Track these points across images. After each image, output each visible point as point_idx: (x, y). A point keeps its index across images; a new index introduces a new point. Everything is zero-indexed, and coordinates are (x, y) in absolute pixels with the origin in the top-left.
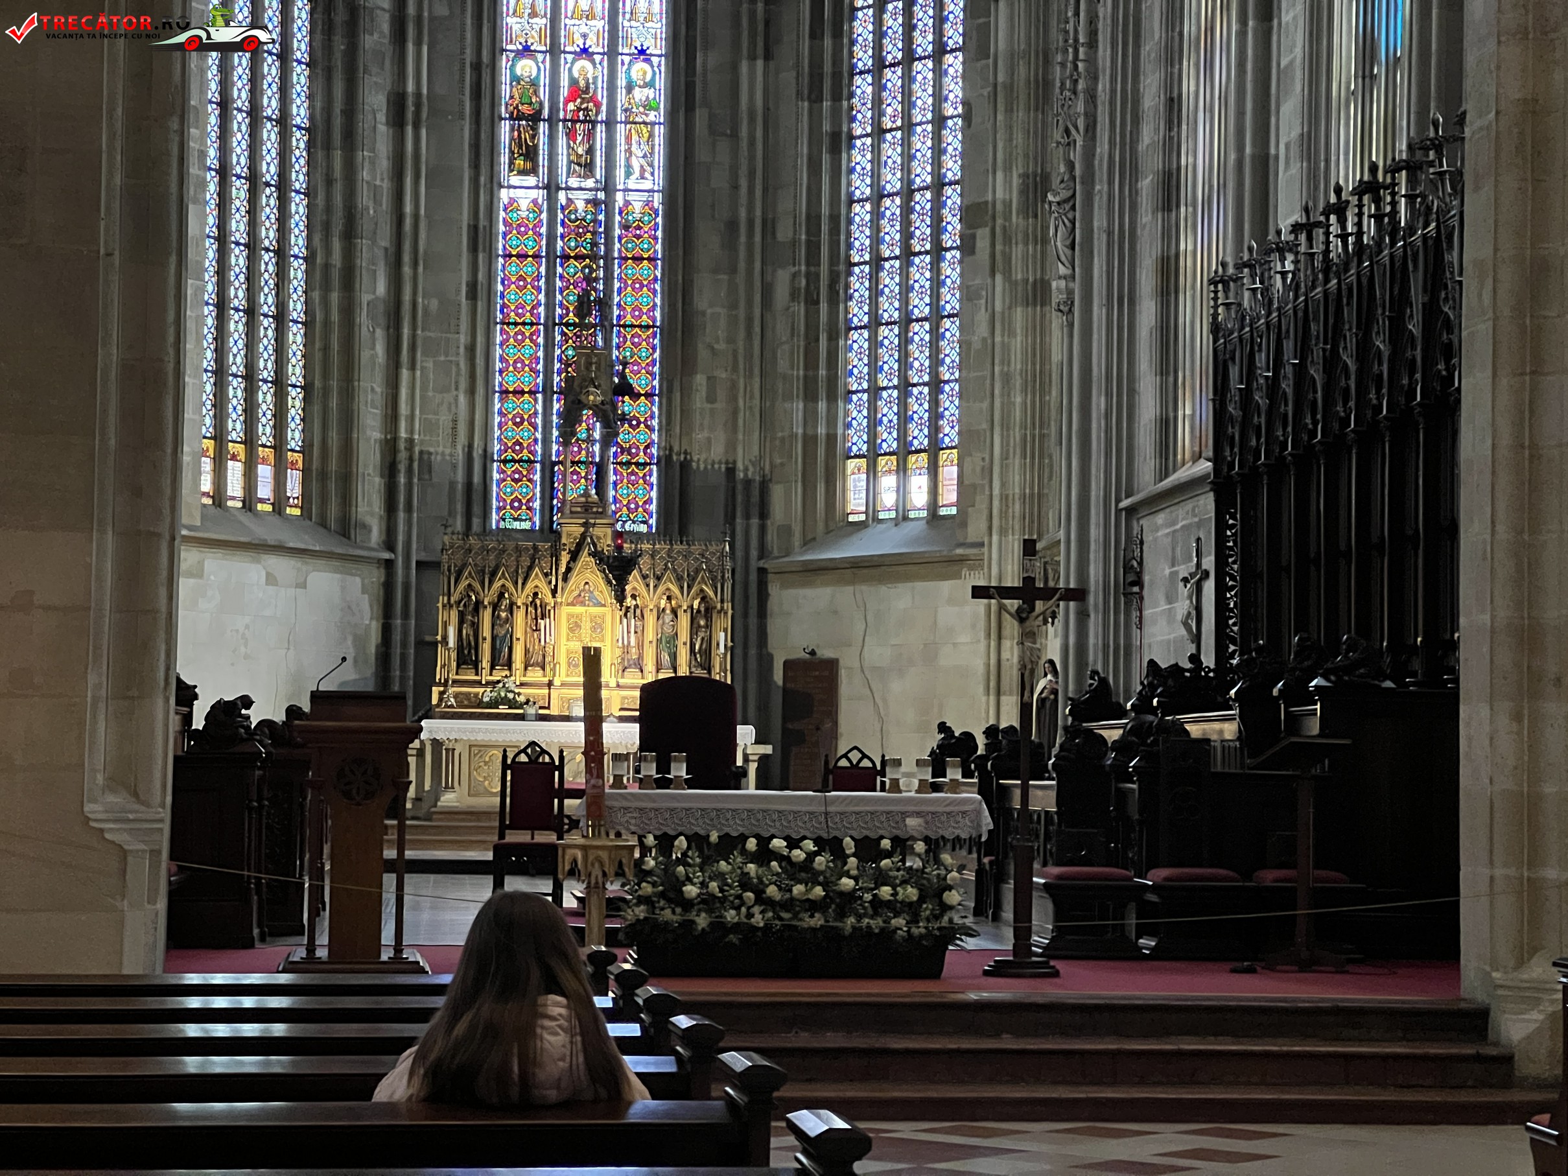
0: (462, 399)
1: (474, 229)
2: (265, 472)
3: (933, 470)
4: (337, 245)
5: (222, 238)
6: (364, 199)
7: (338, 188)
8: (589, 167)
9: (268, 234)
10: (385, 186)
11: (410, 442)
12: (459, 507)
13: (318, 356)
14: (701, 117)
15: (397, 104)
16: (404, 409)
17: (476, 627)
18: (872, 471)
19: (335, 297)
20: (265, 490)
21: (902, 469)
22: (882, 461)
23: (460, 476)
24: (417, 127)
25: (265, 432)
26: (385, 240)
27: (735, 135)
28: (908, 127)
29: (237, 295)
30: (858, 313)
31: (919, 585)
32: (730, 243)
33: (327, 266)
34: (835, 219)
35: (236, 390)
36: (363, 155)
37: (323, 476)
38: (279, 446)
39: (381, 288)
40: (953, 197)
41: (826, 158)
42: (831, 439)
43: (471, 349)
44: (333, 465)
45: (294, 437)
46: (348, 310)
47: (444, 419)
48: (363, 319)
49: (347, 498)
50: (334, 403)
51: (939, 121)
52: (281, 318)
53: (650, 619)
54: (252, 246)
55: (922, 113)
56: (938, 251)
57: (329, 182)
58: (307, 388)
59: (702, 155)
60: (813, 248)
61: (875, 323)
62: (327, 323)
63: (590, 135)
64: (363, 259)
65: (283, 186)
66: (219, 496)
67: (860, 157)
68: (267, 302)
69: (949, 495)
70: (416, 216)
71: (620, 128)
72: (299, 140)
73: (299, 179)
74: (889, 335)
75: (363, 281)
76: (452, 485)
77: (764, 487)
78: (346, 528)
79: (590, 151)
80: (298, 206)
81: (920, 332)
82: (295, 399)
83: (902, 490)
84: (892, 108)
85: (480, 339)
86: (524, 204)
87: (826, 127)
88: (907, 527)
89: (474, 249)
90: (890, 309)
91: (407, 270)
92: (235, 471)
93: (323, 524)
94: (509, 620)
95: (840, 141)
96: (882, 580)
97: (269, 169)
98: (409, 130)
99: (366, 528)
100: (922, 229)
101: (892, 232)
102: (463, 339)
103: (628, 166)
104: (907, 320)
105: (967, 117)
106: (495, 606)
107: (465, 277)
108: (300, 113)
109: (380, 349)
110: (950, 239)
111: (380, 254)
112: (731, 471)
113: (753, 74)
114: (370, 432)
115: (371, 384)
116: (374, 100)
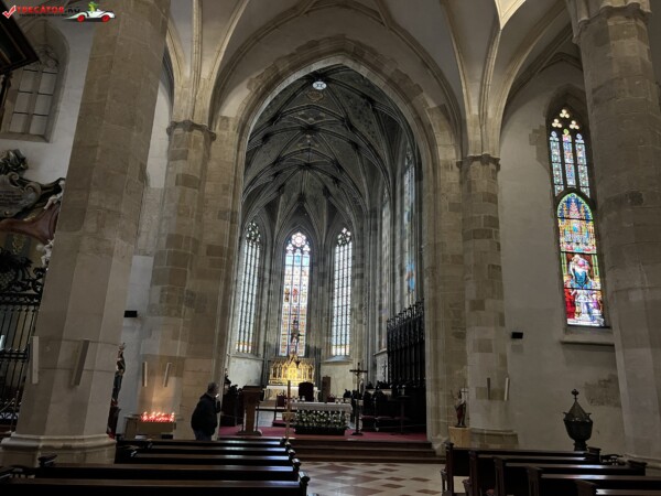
1: (279, 310)
2: (246, 346)
3: (345, 348)
4: (259, 312)
5: (242, 311)
6: (263, 305)
7: (259, 304)
8: (296, 301)
9: (249, 311)
10: (267, 304)
11: (268, 342)
12: (275, 352)
13: (255, 329)
14: (313, 294)
15: (269, 292)
17: (276, 371)
18: (336, 348)
19: (258, 320)
20: (246, 349)
21: (341, 348)
22: (338, 346)
23: (275, 347)
25: (246, 340)
26: (266, 312)
27: (318, 297)
28: (343, 297)
29: (244, 320)
30: (335, 324)
31: (342, 366)
32: (316, 313)
33: (257, 315)
34: (332, 310)
35: (242, 333)
36: (263, 299)
37: (255, 347)
38: (248, 342)
39: (265, 319)
40: (349, 307)
41: (331, 301)
42: (330, 343)
44: (256, 345)
45: (251, 341)
46: (260, 322)
48: (262, 323)
49: (258, 350)
50: (257, 335)
51: (347, 296)
52: (250, 322)
53: (302, 370)
54: (246, 312)
55: (345, 295)
56: (347, 315)
58: (253, 334)
59: (313, 300)
60: (328, 314)
61: (337, 325)
62: (257, 324)
63: (297, 297)
64: (262, 314)
65: (251, 304)
66: (239, 350)
67: (335, 301)
68: (248, 320)
69: (348, 352)
70: (271, 308)
71: (301, 296)
72: (254, 297)
73: (254, 302)
74: (339, 327)
75: (262, 317)
77: (320, 350)
78: (258, 355)
79: (297, 299)
80: (253, 306)
81: (344, 327)
82: (251, 335)
83: (341, 351)
84: (340, 294)
85: (279, 326)
86: (287, 307)
87: (331, 296)
88: (341, 357)
89: (279, 313)
90: (339, 323)
91: (269, 316)
92: (241, 346)
93: (254, 354)
94: (281, 370)
95: (333, 298)
96: (337, 365)
97: (250, 301)
98: (270, 296)
100: (344, 311)
101: (340, 312)
102: (277, 326)
103: (302, 301)
104: (342, 325)
105: (351, 295)
106: (279, 368)
107: (277, 317)
108: (255, 293)
109: (264, 328)
110: (348, 313)
111: (265, 314)
113: (320, 289)
114: (262, 340)
115: (262, 333)
116: (266, 291)
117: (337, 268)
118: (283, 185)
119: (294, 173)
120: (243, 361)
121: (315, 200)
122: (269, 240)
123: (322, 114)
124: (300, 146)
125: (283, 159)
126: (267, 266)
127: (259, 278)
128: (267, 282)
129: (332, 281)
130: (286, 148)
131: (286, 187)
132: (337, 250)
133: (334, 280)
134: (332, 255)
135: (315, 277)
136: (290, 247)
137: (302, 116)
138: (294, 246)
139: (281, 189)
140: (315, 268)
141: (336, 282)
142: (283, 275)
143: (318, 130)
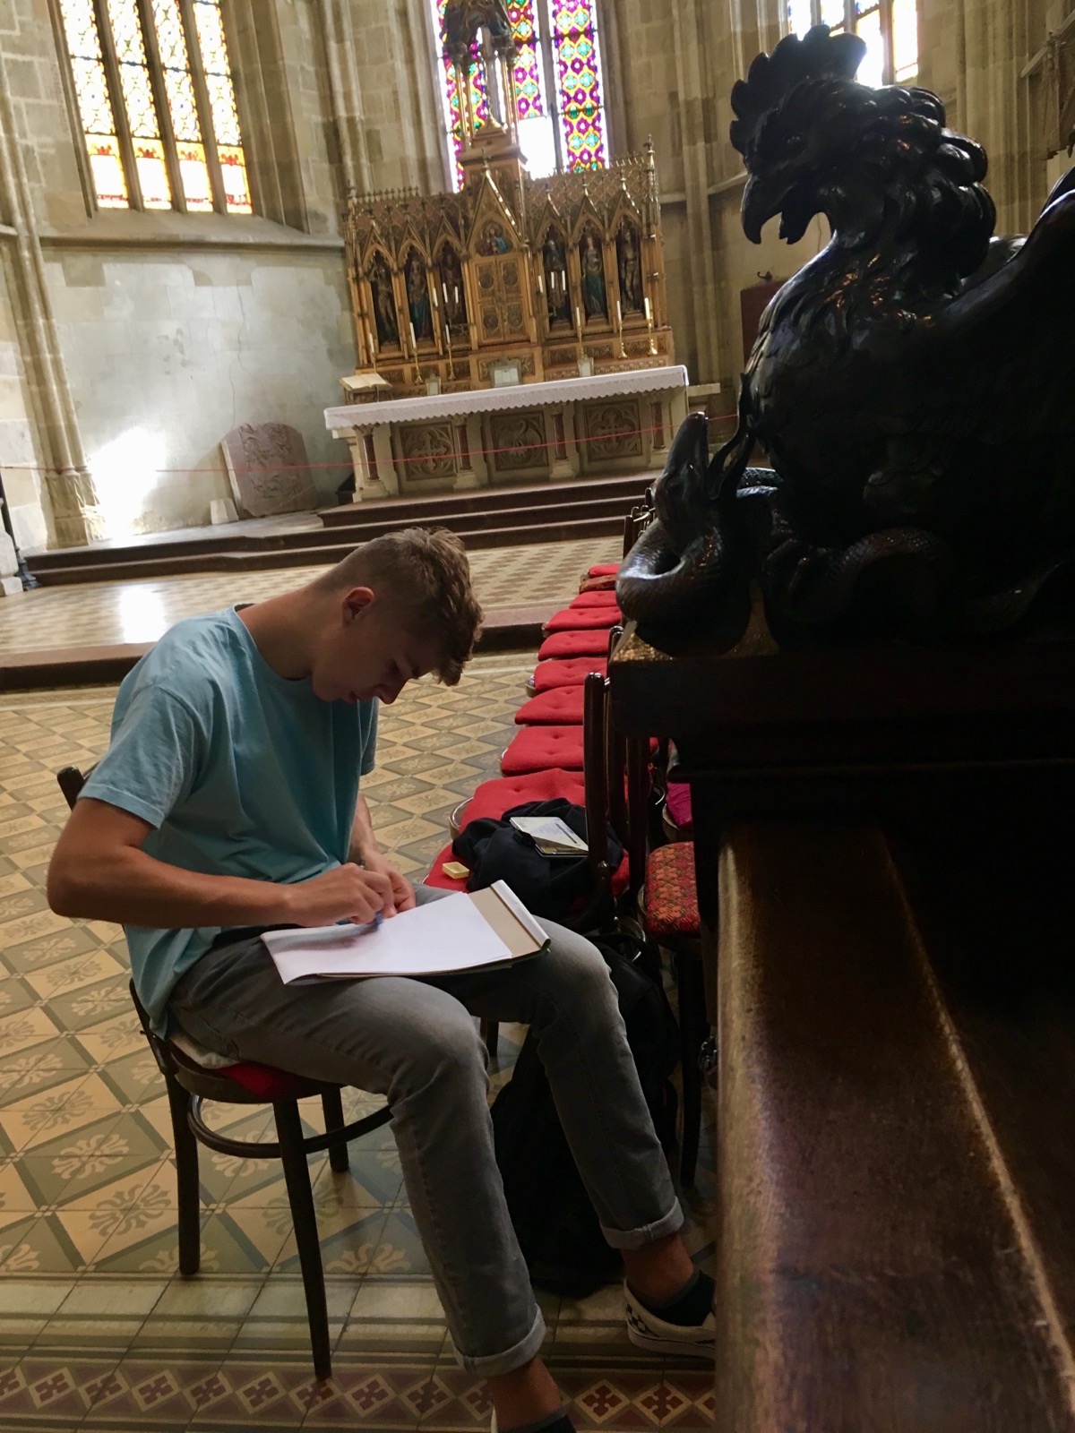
0: (400, 67)
11: (351, 121)
16: (339, 86)
17: (390, 296)
20: (197, 187)
23: (411, 151)
38: (208, 140)
42: (773, 32)
43: (402, 13)
44: (274, 155)
45: (226, 131)
47: (384, 93)
49: (292, 187)
50: (263, 87)
58: (234, 77)
76: (404, 161)
93: (274, 217)
94: (424, 282)
99: (323, 219)
106: (408, 271)
109: (305, 23)
112: (673, 96)
115: (299, 63)
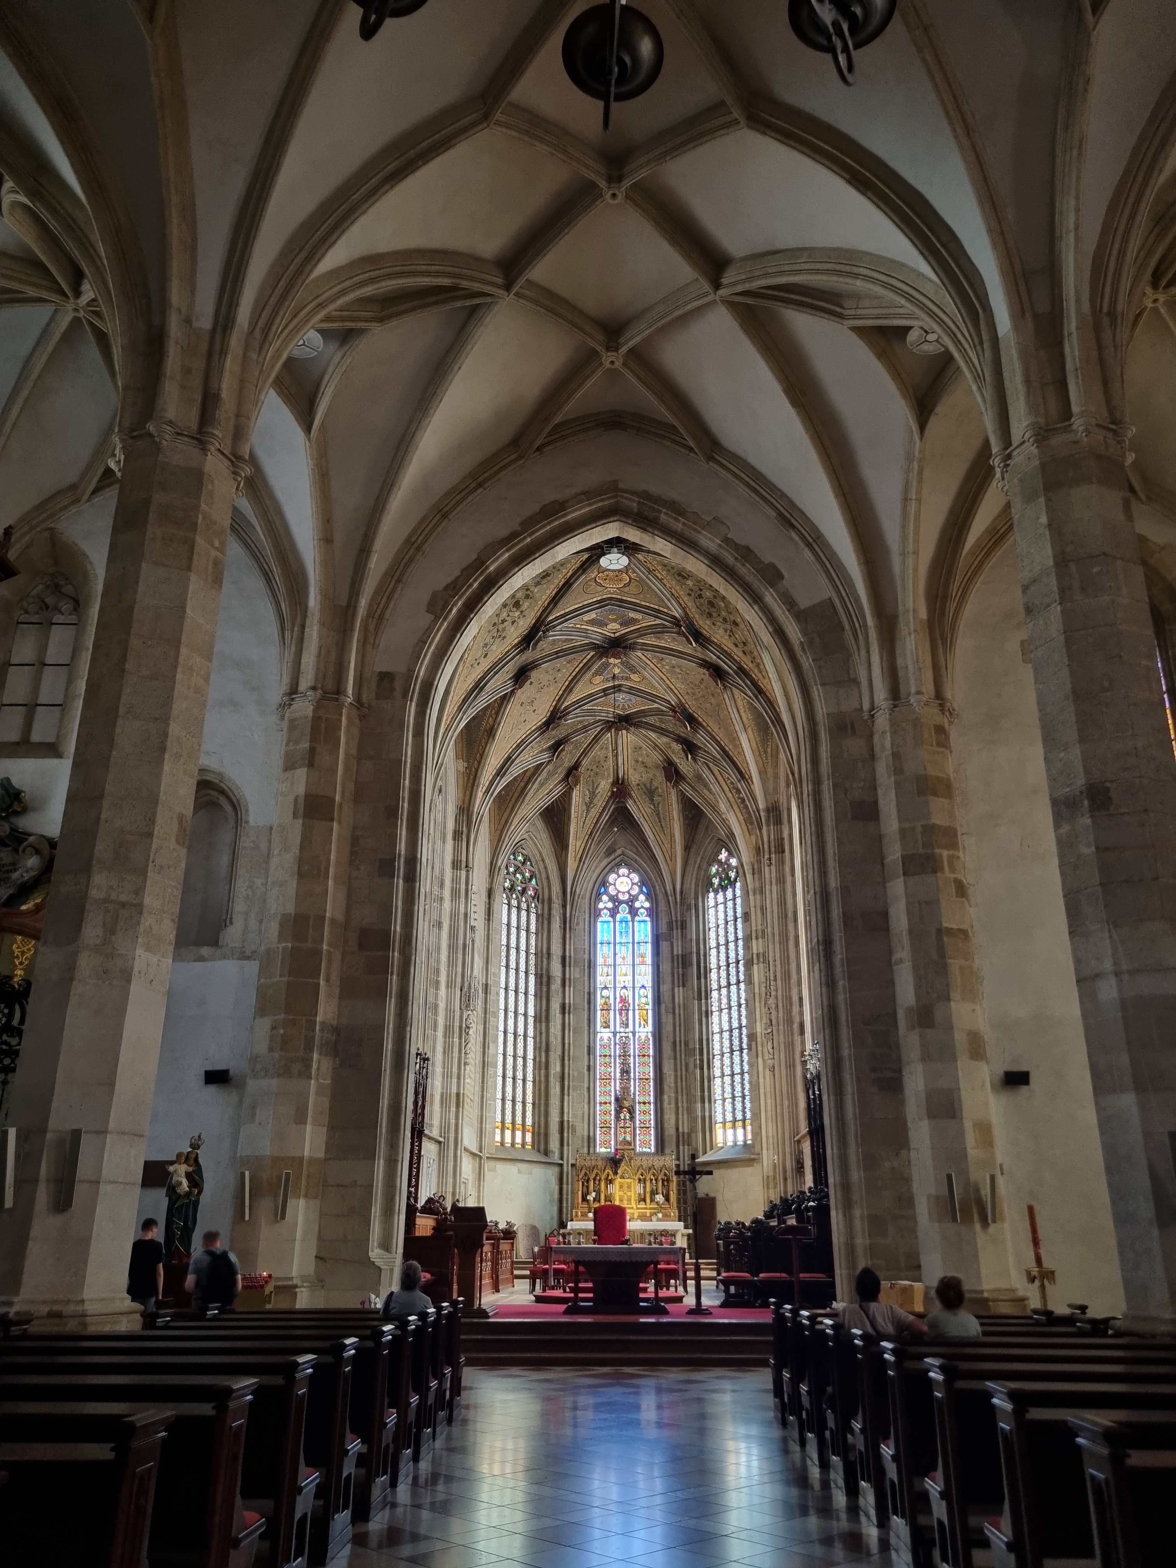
0: (586, 1106)
1: (589, 1047)
2: (519, 1134)
3: (744, 1127)
4: (543, 1054)
5: (505, 1055)
6: (552, 1039)
7: (544, 1035)
8: (627, 1026)
9: (520, 1052)
10: (560, 1034)
11: (568, 1121)
12: (586, 1144)
13: (537, 1092)
14: (663, 1006)
15: (563, 1007)
16: (566, 1110)
17: (588, 1187)
18: (724, 1127)
19: (543, 1072)
20: (518, 1140)
21: (734, 1127)
22: (727, 1124)
23: (586, 1134)
24: (569, 1014)
25: (519, 1120)
26: (559, 1052)
27: (674, 1013)
28: (730, 1008)
29: (509, 1073)
30: (717, 1073)
31: (741, 1169)
32: (675, 1050)
33: (540, 1062)
34: (708, 1040)
35: (509, 1104)
36: (552, 1024)
37: (539, 1134)
38: (524, 1124)
39: (558, 1068)
40: (744, 1031)
41: (704, 1019)
42: (710, 1117)
43: (589, 1088)
44: (542, 1130)
45: (529, 1121)
46: (547, 1076)
47: (580, 1113)
48: (552, 1079)
49: (546, 1142)
50: (542, 1108)
51: (740, 1006)
52: (524, 1080)
53: (648, 1184)
54: (515, 1057)
55: (734, 1003)
56: (741, 1050)
57: (541, 1033)
58: (534, 1104)
59: (664, 1020)
60: (701, 1050)
61: (723, 1075)
62: (540, 1081)
63: (627, 1014)
64: (551, 1059)
65: (525, 1036)
66: (502, 1143)
67: (715, 1018)
68: (520, 1075)
69: (749, 1136)
70: (569, 1044)
71: (637, 1012)
72: (531, 1021)
73: (531, 1033)
74: (727, 1080)
75: (552, 1066)
76: (583, 1137)
77: (689, 1134)
78: (546, 1153)
79: (627, 1019)
80: (530, 1042)
81: (737, 1078)
82: (529, 1107)
83: (735, 1135)
84: (724, 1001)
85: (592, 1085)
86: (606, 1038)
87: (704, 1009)
88: (737, 1148)
89: (589, 1054)
90: (727, 1071)
91: (566, 1062)
92: (508, 1133)
93: (539, 1151)
94: (599, 1185)
95: (708, 1014)
96: (728, 1168)
97: (521, 1031)
98: (567, 1015)
99: (553, 1152)
100: (736, 1042)
101: (726, 1044)
102: (586, 1085)
103: (640, 1023)
104: (732, 1075)
105: (747, 1004)
106: (594, 1179)
107: (586, 1063)
108: (531, 1012)
109: (558, 1089)
110: (745, 1046)
111: (557, 1057)
112: (677, 1129)
113: (679, 992)
114: (554, 1118)
115: (554, 1102)
116: (555, 1006)
117: (713, 944)
118: (576, 766)
119: (596, 739)
120: (513, 1169)
121: (650, 793)
122: (556, 888)
123: (632, 615)
124: (599, 683)
125: (565, 713)
126: (556, 950)
127: (539, 976)
128: (556, 985)
129: (704, 973)
130: (569, 689)
131: (582, 770)
132: (711, 902)
133: (707, 970)
134: (700, 912)
135: (666, 967)
136: (605, 903)
137: (592, 622)
138: (614, 899)
139: (571, 774)
140: (665, 946)
141: (714, 975)
142: (591, 966)
143: (632, 647)
